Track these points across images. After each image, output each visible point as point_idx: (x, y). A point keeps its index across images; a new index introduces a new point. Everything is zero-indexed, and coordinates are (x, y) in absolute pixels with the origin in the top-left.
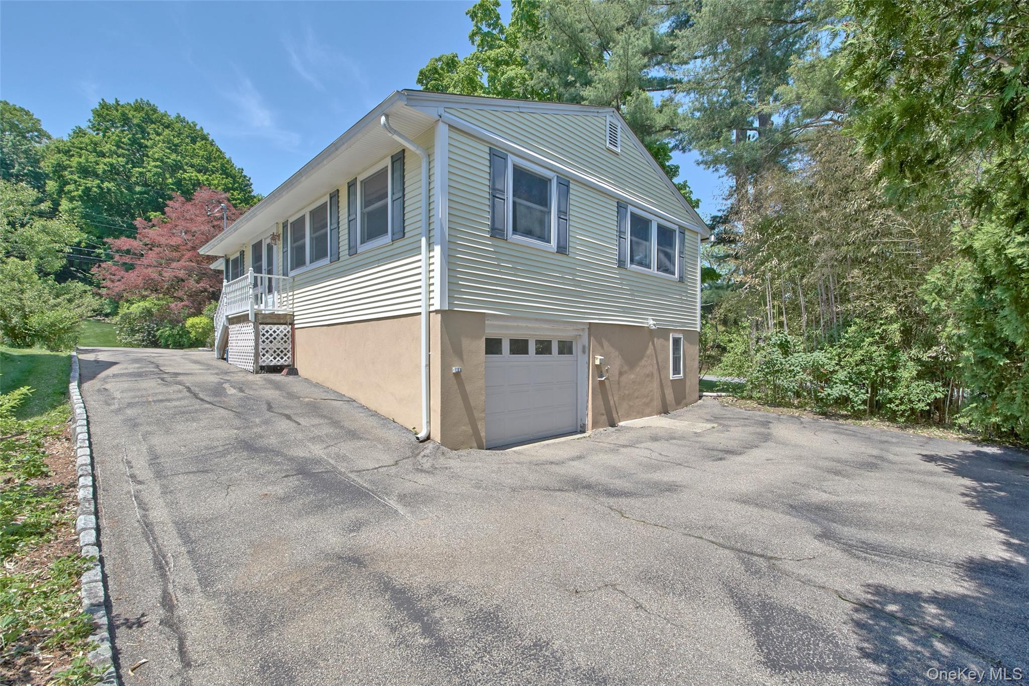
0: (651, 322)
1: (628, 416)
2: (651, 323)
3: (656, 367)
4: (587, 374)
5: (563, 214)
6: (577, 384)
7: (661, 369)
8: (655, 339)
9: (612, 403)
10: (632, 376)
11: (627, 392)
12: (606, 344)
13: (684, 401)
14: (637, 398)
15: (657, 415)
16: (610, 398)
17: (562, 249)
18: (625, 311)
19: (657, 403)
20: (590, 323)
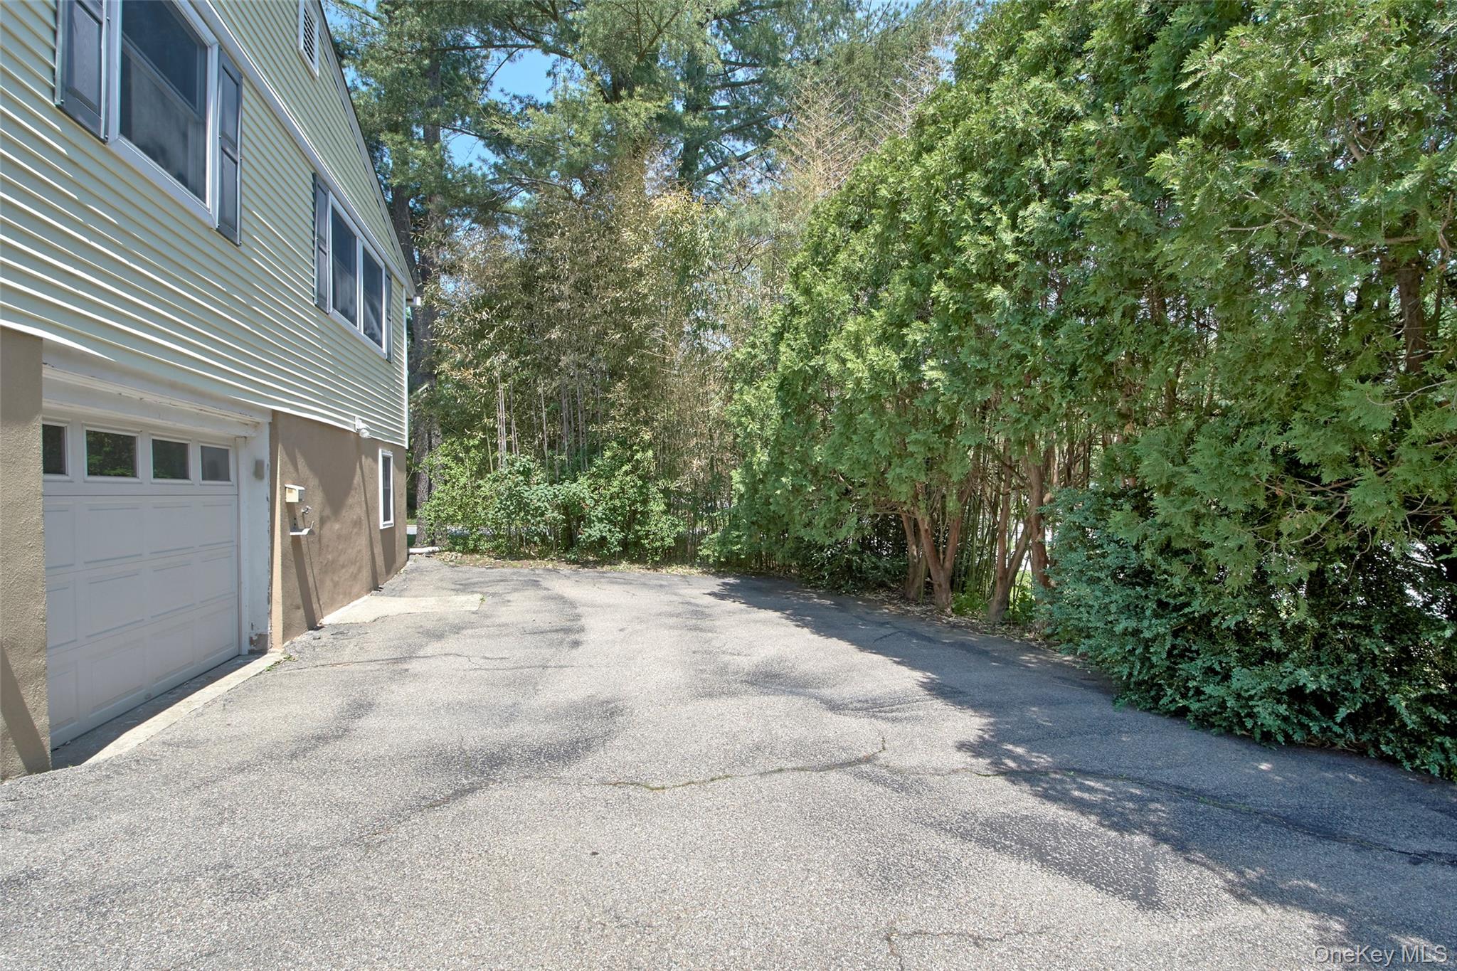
0: (361, 426)
1: (334, 604)
2: (359, 425)
3: (364, 508)
4: (268, 525)
5: (228, 144)
6: (238, 547)
7: (370, 510)
8: (363, 457)
9: (310, 580)
10: (337, 526)
11: (330, 557)
12: (301, 462)
13: (394, 567)
14: (343, 566)
15: (367, 593)
16: (308, 571)
17: (228, 228)
18: (328, 397)
19: (366, 574)
20: (274, 412)
